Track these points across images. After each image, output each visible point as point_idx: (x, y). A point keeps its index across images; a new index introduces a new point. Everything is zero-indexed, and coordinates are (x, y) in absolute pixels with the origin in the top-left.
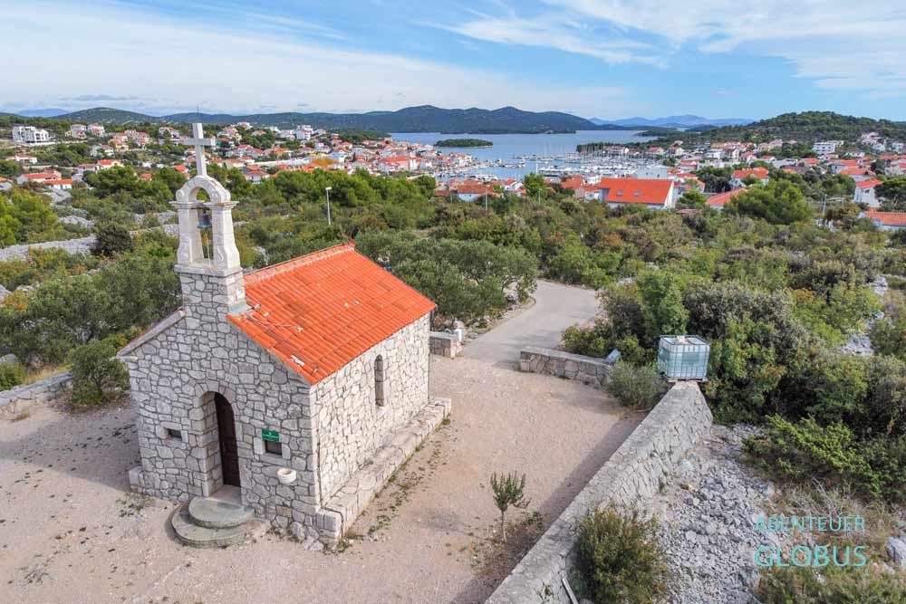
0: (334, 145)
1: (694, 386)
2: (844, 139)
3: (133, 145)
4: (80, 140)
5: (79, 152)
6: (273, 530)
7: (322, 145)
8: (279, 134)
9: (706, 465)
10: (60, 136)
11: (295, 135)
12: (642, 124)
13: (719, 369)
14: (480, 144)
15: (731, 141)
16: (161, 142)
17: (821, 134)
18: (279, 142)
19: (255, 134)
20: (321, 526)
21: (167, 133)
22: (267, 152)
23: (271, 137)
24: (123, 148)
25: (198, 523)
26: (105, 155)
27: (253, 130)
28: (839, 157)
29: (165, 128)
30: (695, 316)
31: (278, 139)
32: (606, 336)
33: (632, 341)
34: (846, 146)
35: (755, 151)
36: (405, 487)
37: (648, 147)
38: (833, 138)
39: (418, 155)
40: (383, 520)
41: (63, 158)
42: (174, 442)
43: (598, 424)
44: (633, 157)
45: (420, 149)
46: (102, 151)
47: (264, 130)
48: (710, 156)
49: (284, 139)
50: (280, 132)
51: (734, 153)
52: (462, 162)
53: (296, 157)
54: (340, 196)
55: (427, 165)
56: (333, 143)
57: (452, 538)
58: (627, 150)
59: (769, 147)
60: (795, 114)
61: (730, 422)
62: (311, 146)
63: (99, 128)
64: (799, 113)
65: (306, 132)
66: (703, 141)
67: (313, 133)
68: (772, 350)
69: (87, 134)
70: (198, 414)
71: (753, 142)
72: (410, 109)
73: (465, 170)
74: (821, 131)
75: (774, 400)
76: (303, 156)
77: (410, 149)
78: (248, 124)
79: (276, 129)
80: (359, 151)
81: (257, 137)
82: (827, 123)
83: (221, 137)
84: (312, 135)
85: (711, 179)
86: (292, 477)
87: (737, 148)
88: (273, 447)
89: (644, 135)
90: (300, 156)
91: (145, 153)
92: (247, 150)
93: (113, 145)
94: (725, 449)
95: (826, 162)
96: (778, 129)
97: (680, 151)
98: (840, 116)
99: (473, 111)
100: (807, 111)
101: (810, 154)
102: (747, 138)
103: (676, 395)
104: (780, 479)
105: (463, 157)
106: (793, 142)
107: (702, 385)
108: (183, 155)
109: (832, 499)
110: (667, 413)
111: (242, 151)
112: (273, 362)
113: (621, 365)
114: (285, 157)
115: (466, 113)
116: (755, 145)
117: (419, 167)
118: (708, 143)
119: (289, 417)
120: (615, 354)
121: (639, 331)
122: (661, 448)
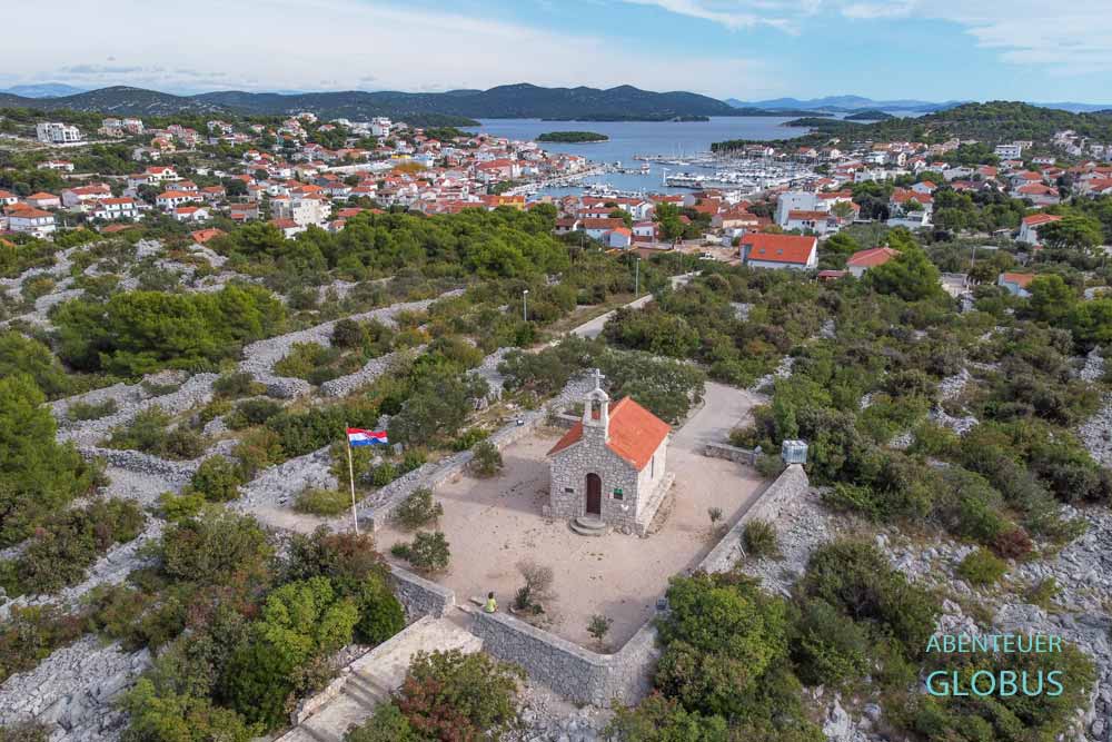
0: (419, 143)
1: (800, 466)
2: (1034, 138)
3: (180, 145)
4: (117, 139)
5: (120, 156)
6: (616, 530)
7: (404, 143)
8: (351, 129)
9: (801, 506)
10: (93, 135)
11: (370, 130)
12: (790, 107)
13: (812, 457)
14: (593, 138)
15: (898, 140)
16: (214, 142)
17: (1007, 132)
18: (352, 140)
19: (322, 128)
20: (638, 528)
21: (217, 129)
22: (341, 153)
23: (341, 133)
24: (169, 149)
25: (583, 527)
26: (151, 158)
27: (319, 124)
28: (1024, 165)
29: (216, 122)
30: (802, 427)
31: (351, 135)
32: (754, 438)
33: (768, 441)
34: (1035, 148)
35: (925, 154)
36: (665, 514)
37: (798, 147)
38: (1021, 137)
39: (521, 156)
40: (660, 528)
41: (103, 164)
42: (569, 494)
43: (749, 486)
44: (779, 160)
45: (522, 148)
46: (146, 154)
47: (333, 124)
48: (872, 161)
49: (357, 136)
50: (351, 125)
51: (900, 157)
52: (574, 166)
53: (375, 160)
54: (497, 266)
55: (533, 170)
56: (417, 140)
57: (691, 533)
58: (772, 151)
59: (943, 149)
60: (978, 104)
61: (818, 485)
62: (391, 144)
63: (137, 123)
64: (983, 102)
65: (383, 127)
66: (865, 138)
67: (391, 126)
68: (841, 447)
69: (124, 131)
70: (583, 482)
71: (924, 143)
72: (503, 88)
73: (578, 177)
74: (1007, 127)
75: (842, 473)
76: (383, 158)
77: (510, 148)
78: (312, 115)
79: (347, 122)
80: (450, 152)
81: (325, 133)
82: (1016, 119)
83: (282, 133)
84: (391, 130)
85: (868, 200)
86: (627, 508)
87: (903, 149)
88: (618, 496)
89: (793, 124)
90: (379, 158)
91: (196, 154)
92: (316, 151)
93: (157, 146)
94: (813, 498)
95: (1007, 172)
96: (956, 125)
97: (835, 154)
98: (1032, 108)
99: (583, 91)
100: (992, 100)
101: (991, 159)
102: (916, 138)
103: (789, 471)
104: (835, 512)
105: (575, 160)
106: (972, 142)
107: (803, 465)
108: (241, 157)
109: (855, 519)
110: (784, 480)
111: (310, 153)
112: (623, 462)
113: (762, 454)
114: (362, 160)
115: (572, 93)
116: (926, 146)
117: (522, 173)
118: (869, 142)
119: (627, 484)
120: (759, 448)
121: (772, 436)
122: (780, 497)
